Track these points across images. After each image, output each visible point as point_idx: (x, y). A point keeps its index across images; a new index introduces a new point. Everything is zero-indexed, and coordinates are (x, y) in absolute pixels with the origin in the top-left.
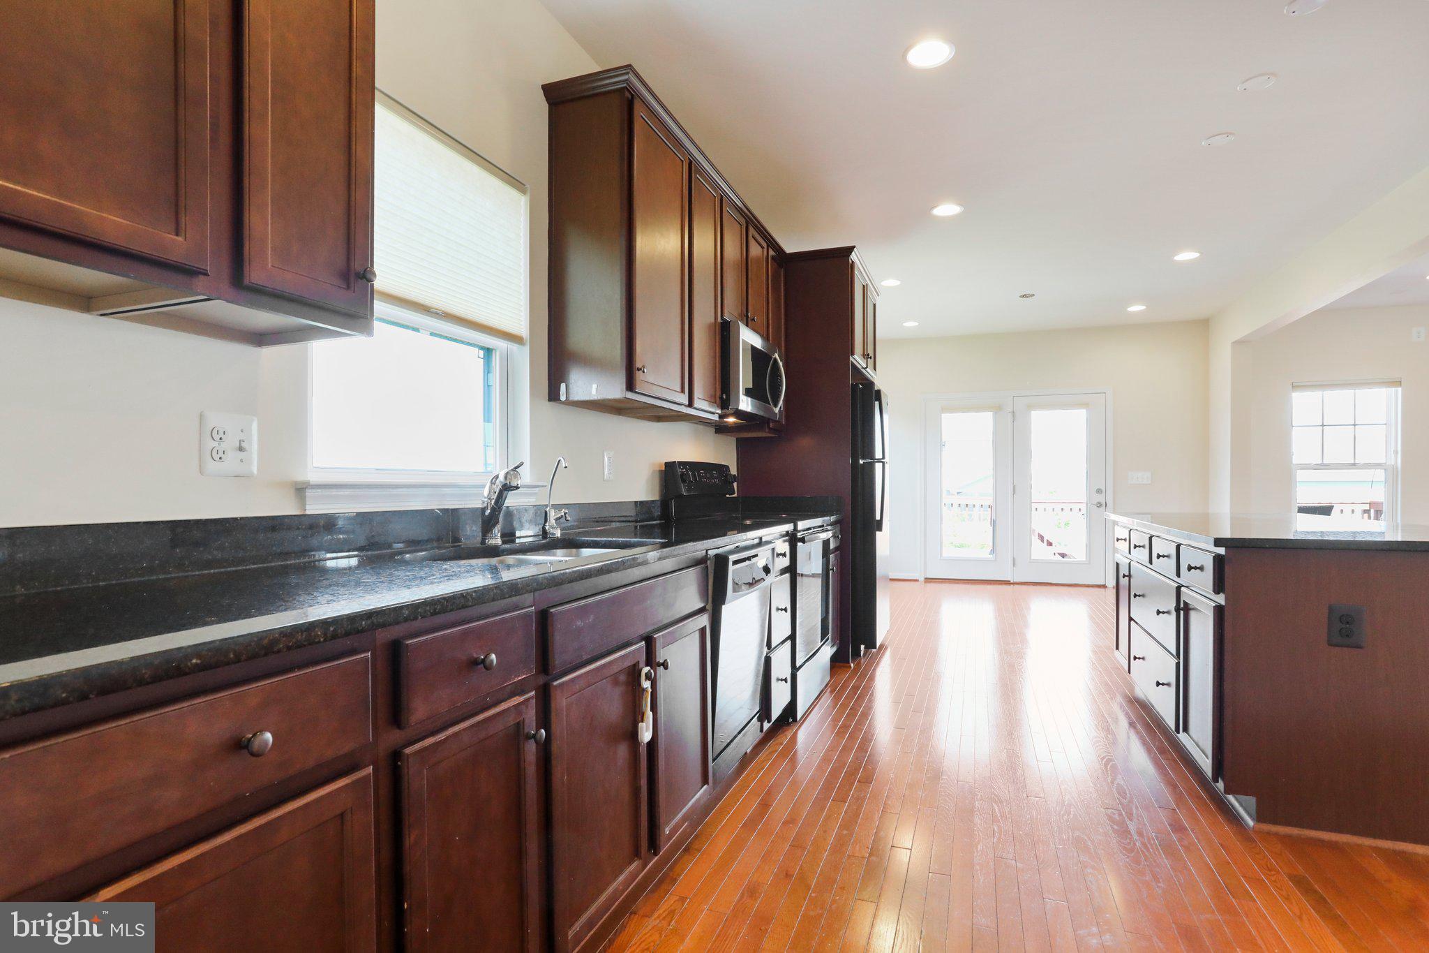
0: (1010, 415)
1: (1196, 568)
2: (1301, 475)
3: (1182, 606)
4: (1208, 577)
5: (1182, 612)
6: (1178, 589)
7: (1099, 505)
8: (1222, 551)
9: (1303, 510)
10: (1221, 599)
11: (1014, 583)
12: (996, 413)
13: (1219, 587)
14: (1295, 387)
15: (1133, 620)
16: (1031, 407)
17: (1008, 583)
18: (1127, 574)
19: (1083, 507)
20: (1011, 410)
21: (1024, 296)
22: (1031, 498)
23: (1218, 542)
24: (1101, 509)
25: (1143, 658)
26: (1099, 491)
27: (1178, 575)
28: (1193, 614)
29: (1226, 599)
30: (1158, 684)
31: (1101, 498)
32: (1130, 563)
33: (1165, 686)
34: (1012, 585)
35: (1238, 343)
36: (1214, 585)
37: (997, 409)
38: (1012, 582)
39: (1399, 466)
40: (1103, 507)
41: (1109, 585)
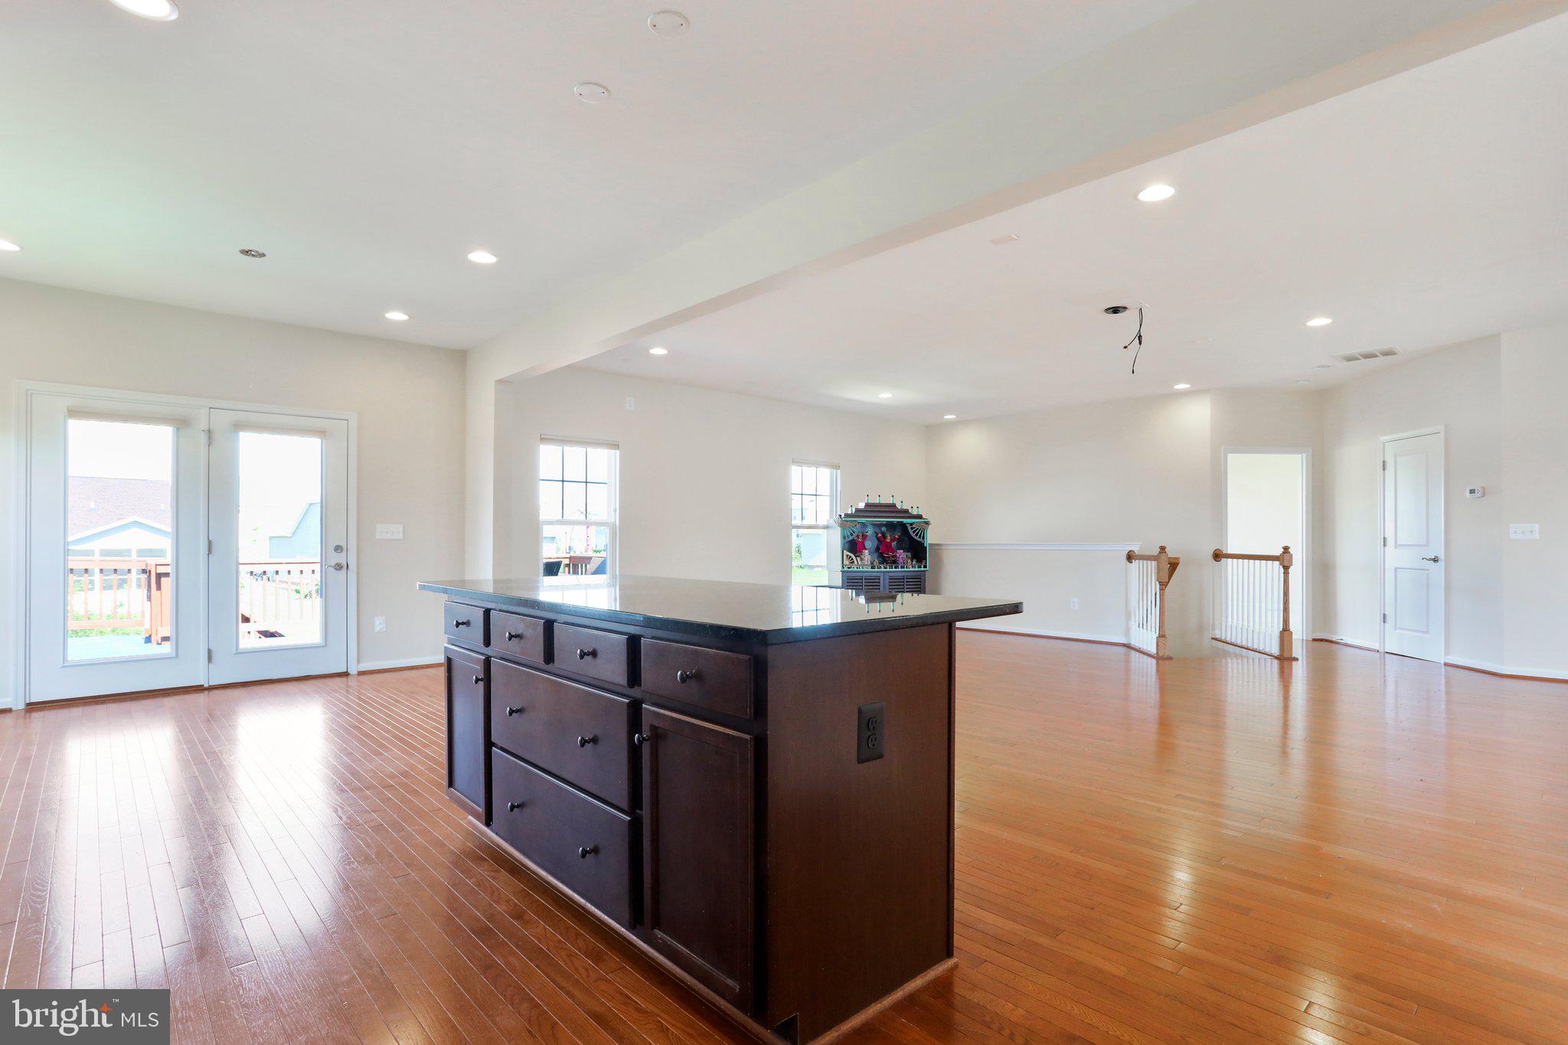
0: (203, 438)
2: (545, 532)
6: (635, 707)
7: (338, 567)
9: (545, 567)
11: (211, 688)
12: (178, 429)
14: (544, 440)
15: (496, 746)
16: (238, 426)
17: (199, 689)
19: (317, 568)
20: (206, 428)
21: (246, 252)
22: (237, 557)
24: (339, 571)
26: (338, 549)
31: (340, 558)
34: (206, 692)
37: (181, 423)
38: (206, 685)
39: (618, 524)
40: (343, 572)
41: (353, 671)
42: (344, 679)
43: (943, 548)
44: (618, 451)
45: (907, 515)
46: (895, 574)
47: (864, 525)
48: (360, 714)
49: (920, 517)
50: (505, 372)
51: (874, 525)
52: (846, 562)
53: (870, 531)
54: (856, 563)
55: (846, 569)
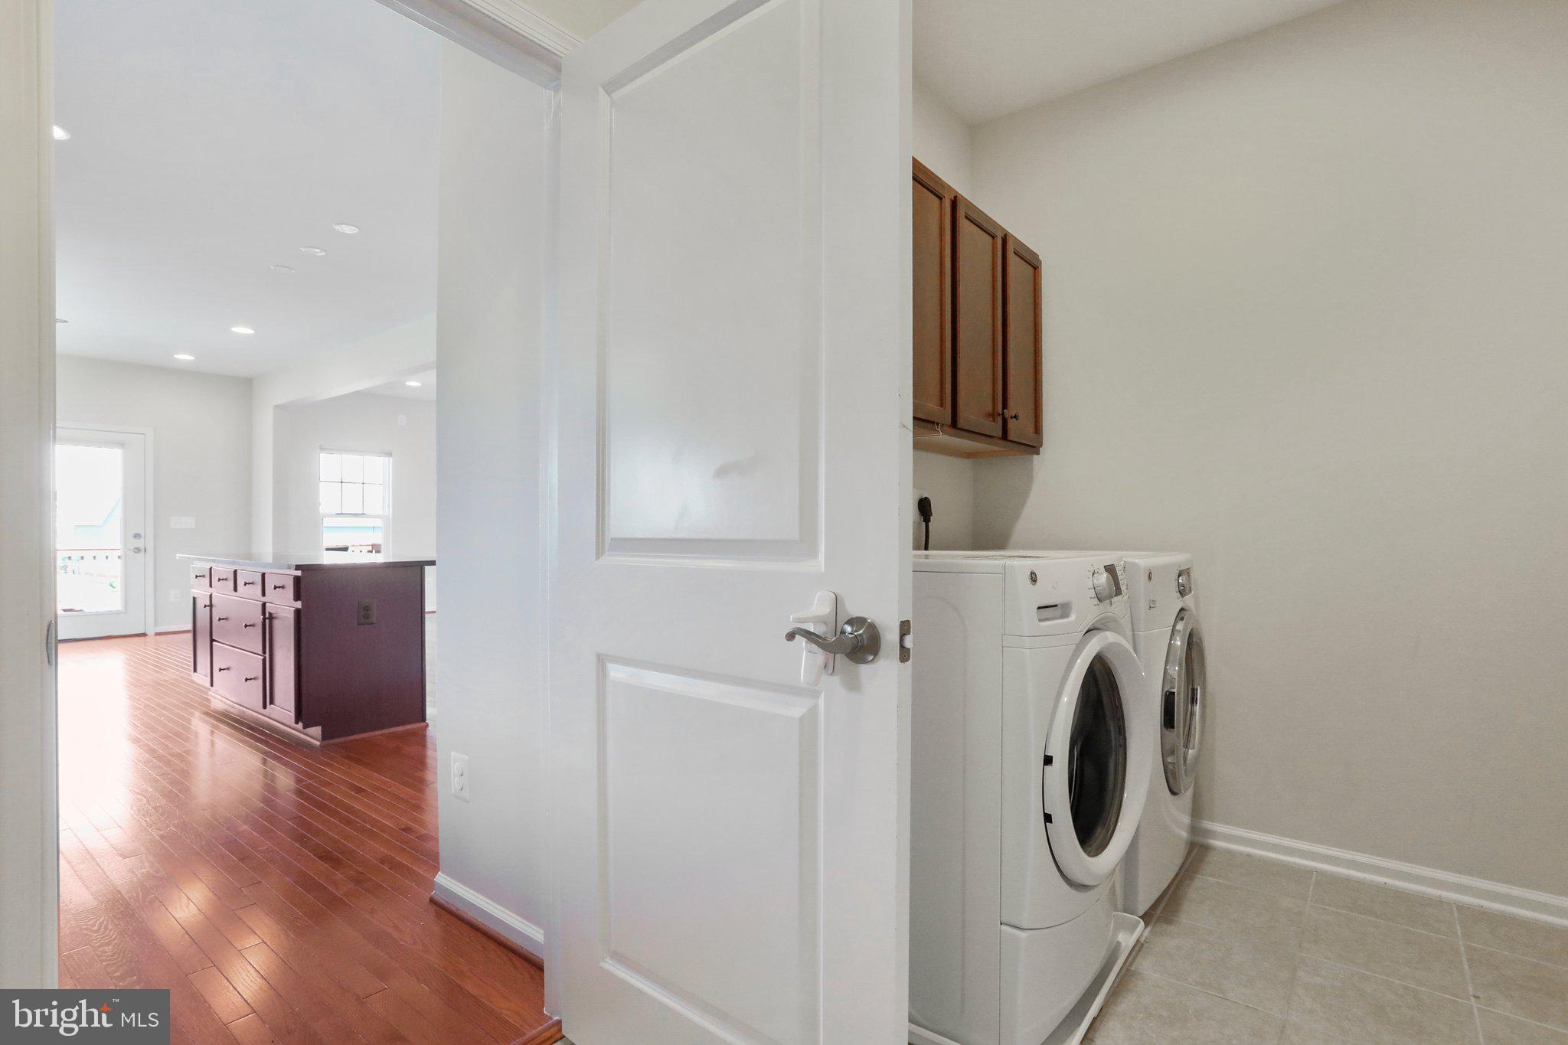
1: (279, 587)
2: (327, 522)
3: (267, 616)
4: (290, 592)
5: (267, 621)
6: (264, 605)
7: (138, 550)
8: (299, 573)
9: (327, 549)
10: (299, 605)
13: (297, 597)
14: (322, 449)
15: (215, 641)
18: (208, 604)
19: (120, 553)
23: (298, 567)
24: (139, 555)
25: (228, 669)
26: (137, 536)
27: (264, 594)
28: (276, 623)
29: (303, 605)
30: (246, 680)
31: (140, 544)
32: (211, 595)
33: (253, 681)
35: (278, 407)
36: (294, 596)
39: (391, 516)
40: (142, 553)
41: (151, 632)
42: (142, 639)
44: (391, 459)
48: (156, 666)
50: (281, 400)
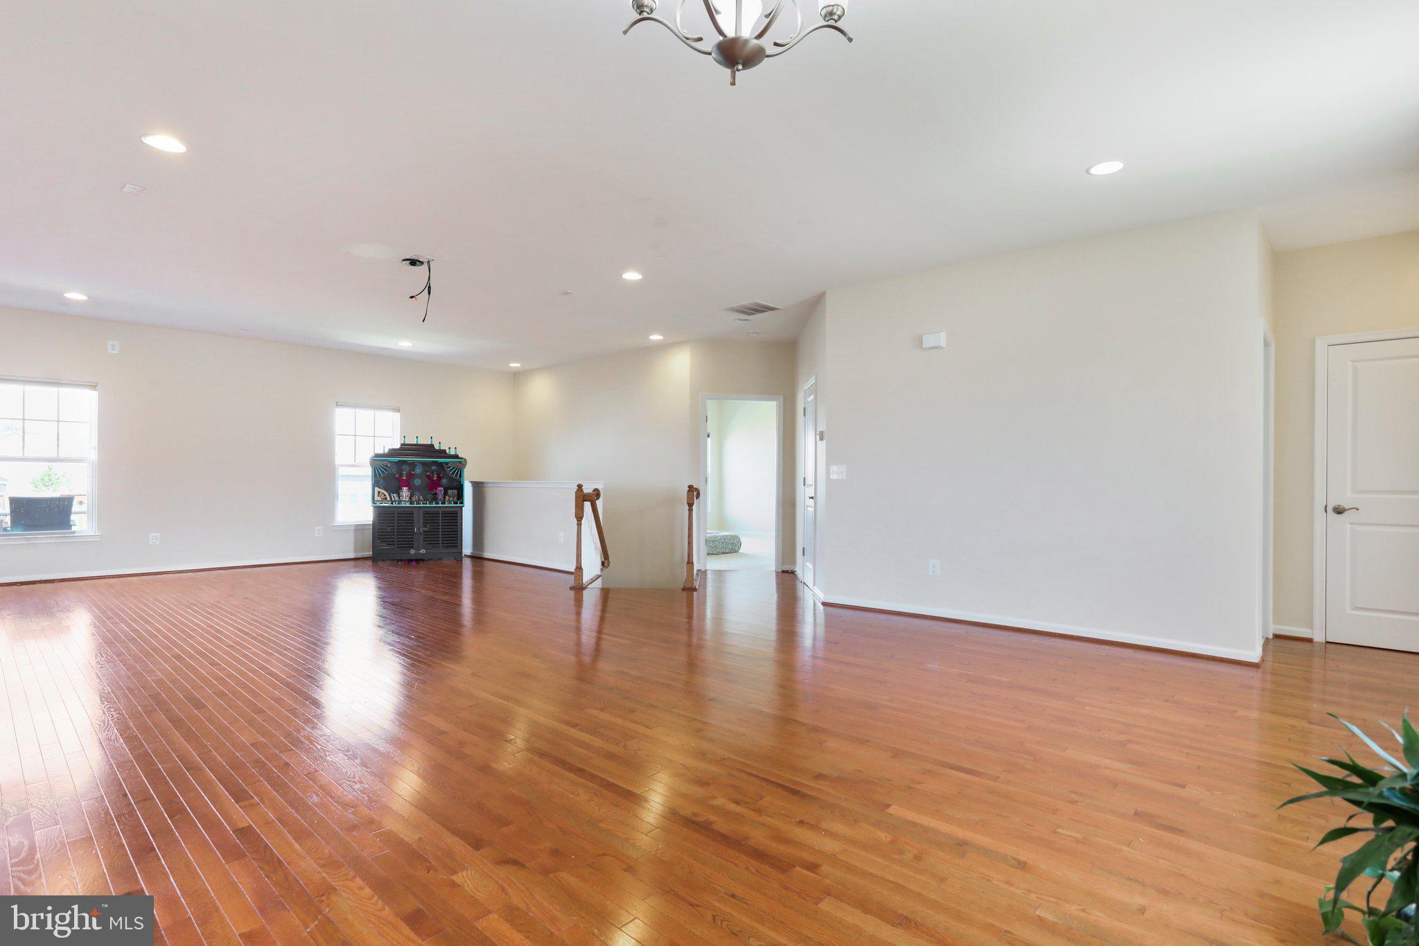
39: (97, 461)
43: (486, 485)
45: (444, 455)
46: (430, 510)
47: (413, 465)
49: (456, 457)
51: (423, 464)
52: (377, 498)
53: (418, 470)
54: (388, 499)
55: (378, 504)
